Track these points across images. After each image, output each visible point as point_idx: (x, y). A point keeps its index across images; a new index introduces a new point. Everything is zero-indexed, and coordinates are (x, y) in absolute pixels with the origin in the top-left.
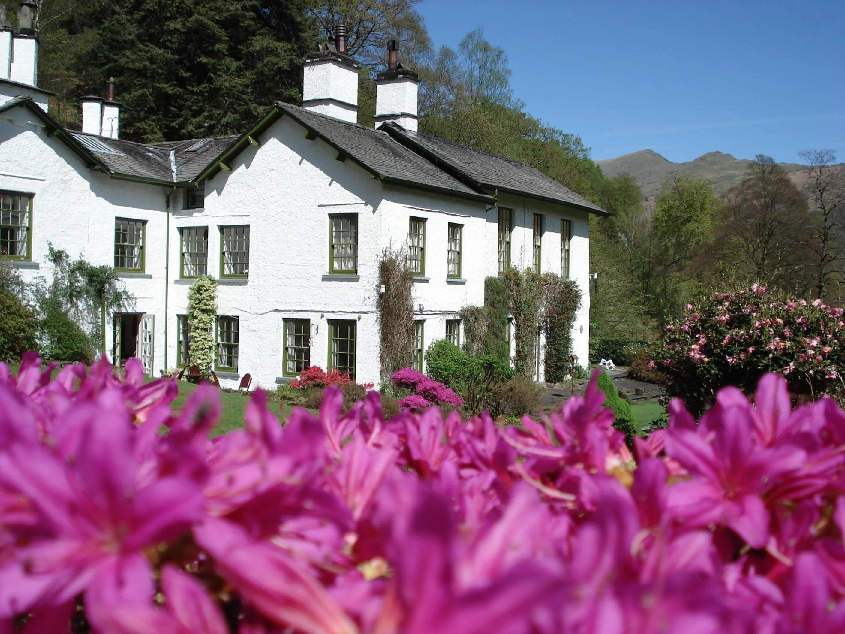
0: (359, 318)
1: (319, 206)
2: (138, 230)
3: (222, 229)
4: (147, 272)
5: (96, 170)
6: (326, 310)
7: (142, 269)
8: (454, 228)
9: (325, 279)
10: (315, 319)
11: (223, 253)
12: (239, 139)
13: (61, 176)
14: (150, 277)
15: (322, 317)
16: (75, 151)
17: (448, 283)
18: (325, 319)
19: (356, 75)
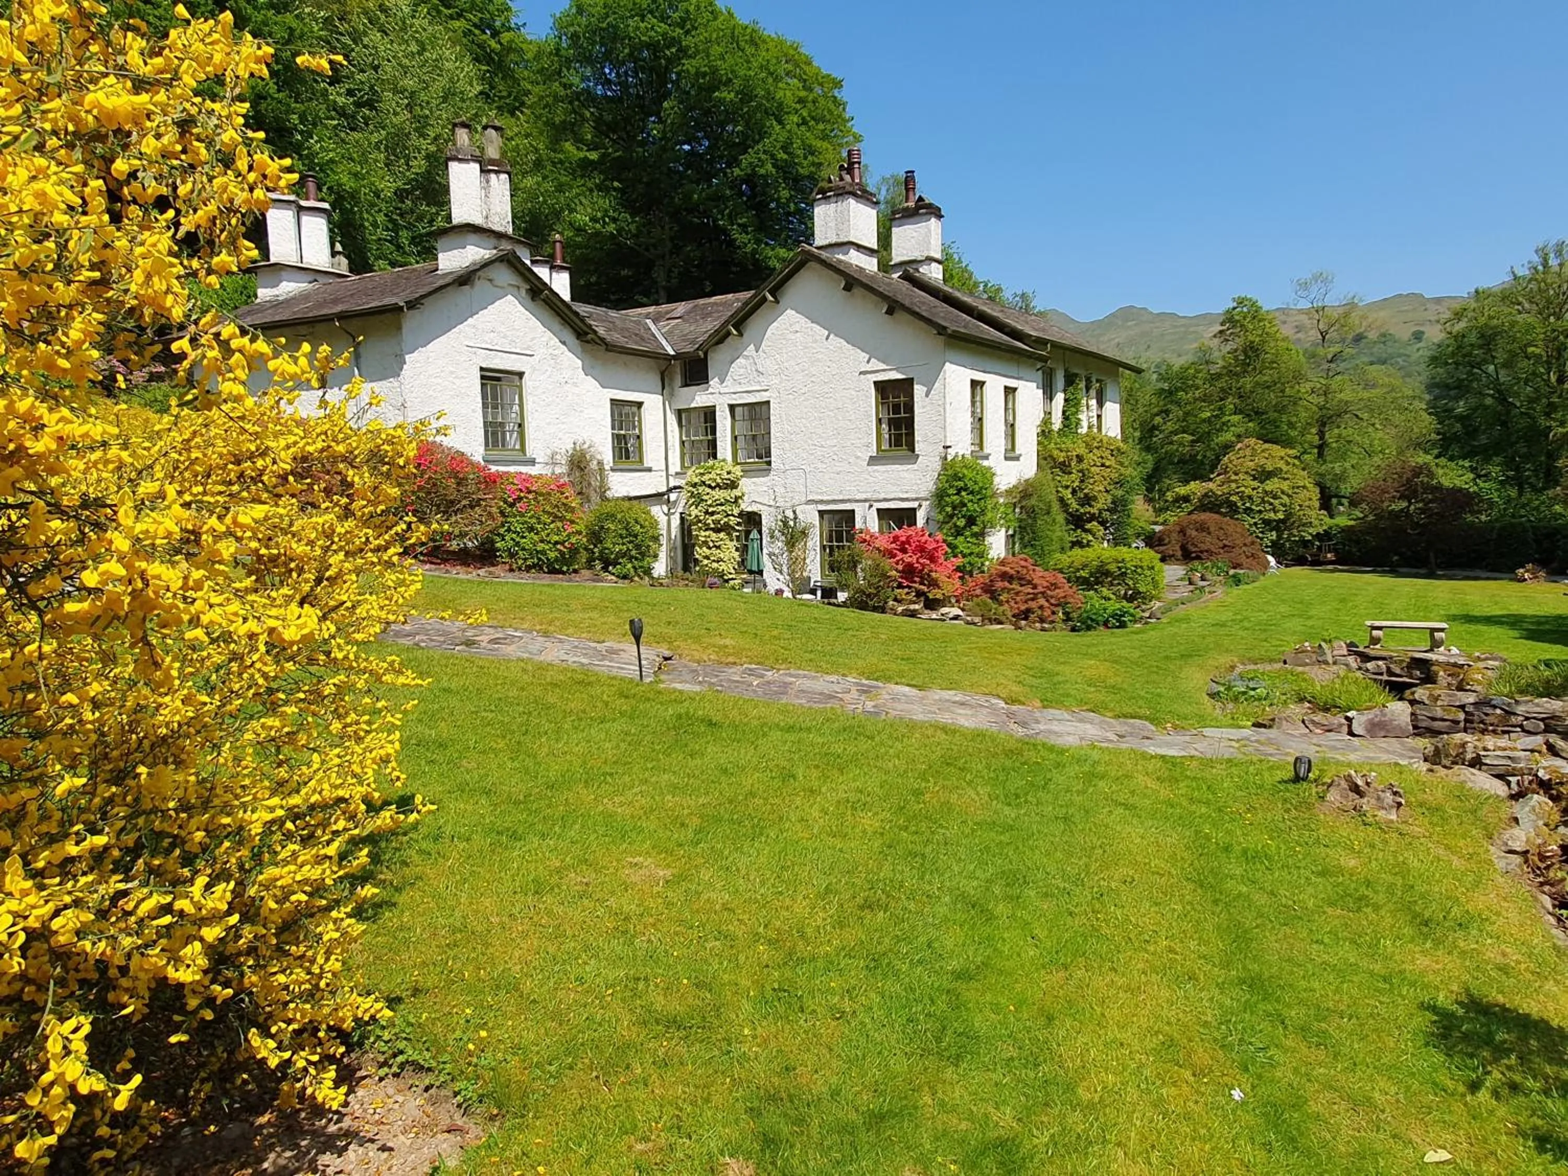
0: (920, 506)
1: (861, 373)
2: (634, 415)
3: (732, 407)
4: (646, 464)
5: (588, 342)
6: (875, 497)
7: (641, 461)
8: (1010, 391)
9: (873, 461)
10: (860, 511)
11: (736, 438)
12: (754, 296)
13: (550, 351)
14: (649, 470)
15: (871, 506)
16: (563, 318)
17: (1006, 459)
18: (874, 509)
19: (874, 212)
